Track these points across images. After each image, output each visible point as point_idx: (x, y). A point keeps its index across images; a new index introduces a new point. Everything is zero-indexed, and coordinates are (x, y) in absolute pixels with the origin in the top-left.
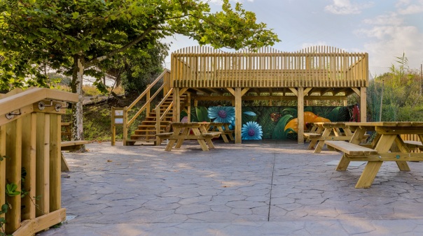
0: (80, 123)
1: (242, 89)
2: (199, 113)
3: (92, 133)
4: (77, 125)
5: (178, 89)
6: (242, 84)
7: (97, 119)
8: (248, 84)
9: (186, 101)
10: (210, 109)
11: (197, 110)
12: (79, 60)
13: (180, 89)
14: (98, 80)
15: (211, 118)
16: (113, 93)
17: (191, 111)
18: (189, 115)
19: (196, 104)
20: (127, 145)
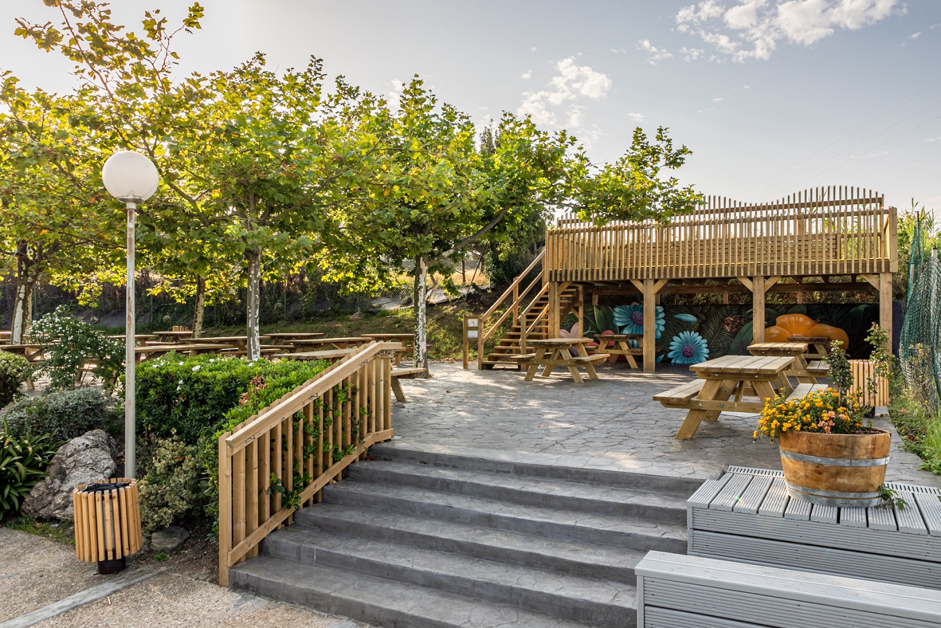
0: (423, 340)
1: (656, 281)
2: (599, 316)
3: (445, 348)
4: (420, 343)
5: (556, 284)
6: (654, 274)
7: (451, 325)
8: (665, 274)
9: (575, 299)
10: (617, 309)
11: (596, 312)
12: (421, 258)
13: (560, 283)
14: (446, 278)
15: (619, 324)
16: (474, 286)
17: (585, 312)
18: (581, 322)
19: (595, 301)
20: (483, 369)
